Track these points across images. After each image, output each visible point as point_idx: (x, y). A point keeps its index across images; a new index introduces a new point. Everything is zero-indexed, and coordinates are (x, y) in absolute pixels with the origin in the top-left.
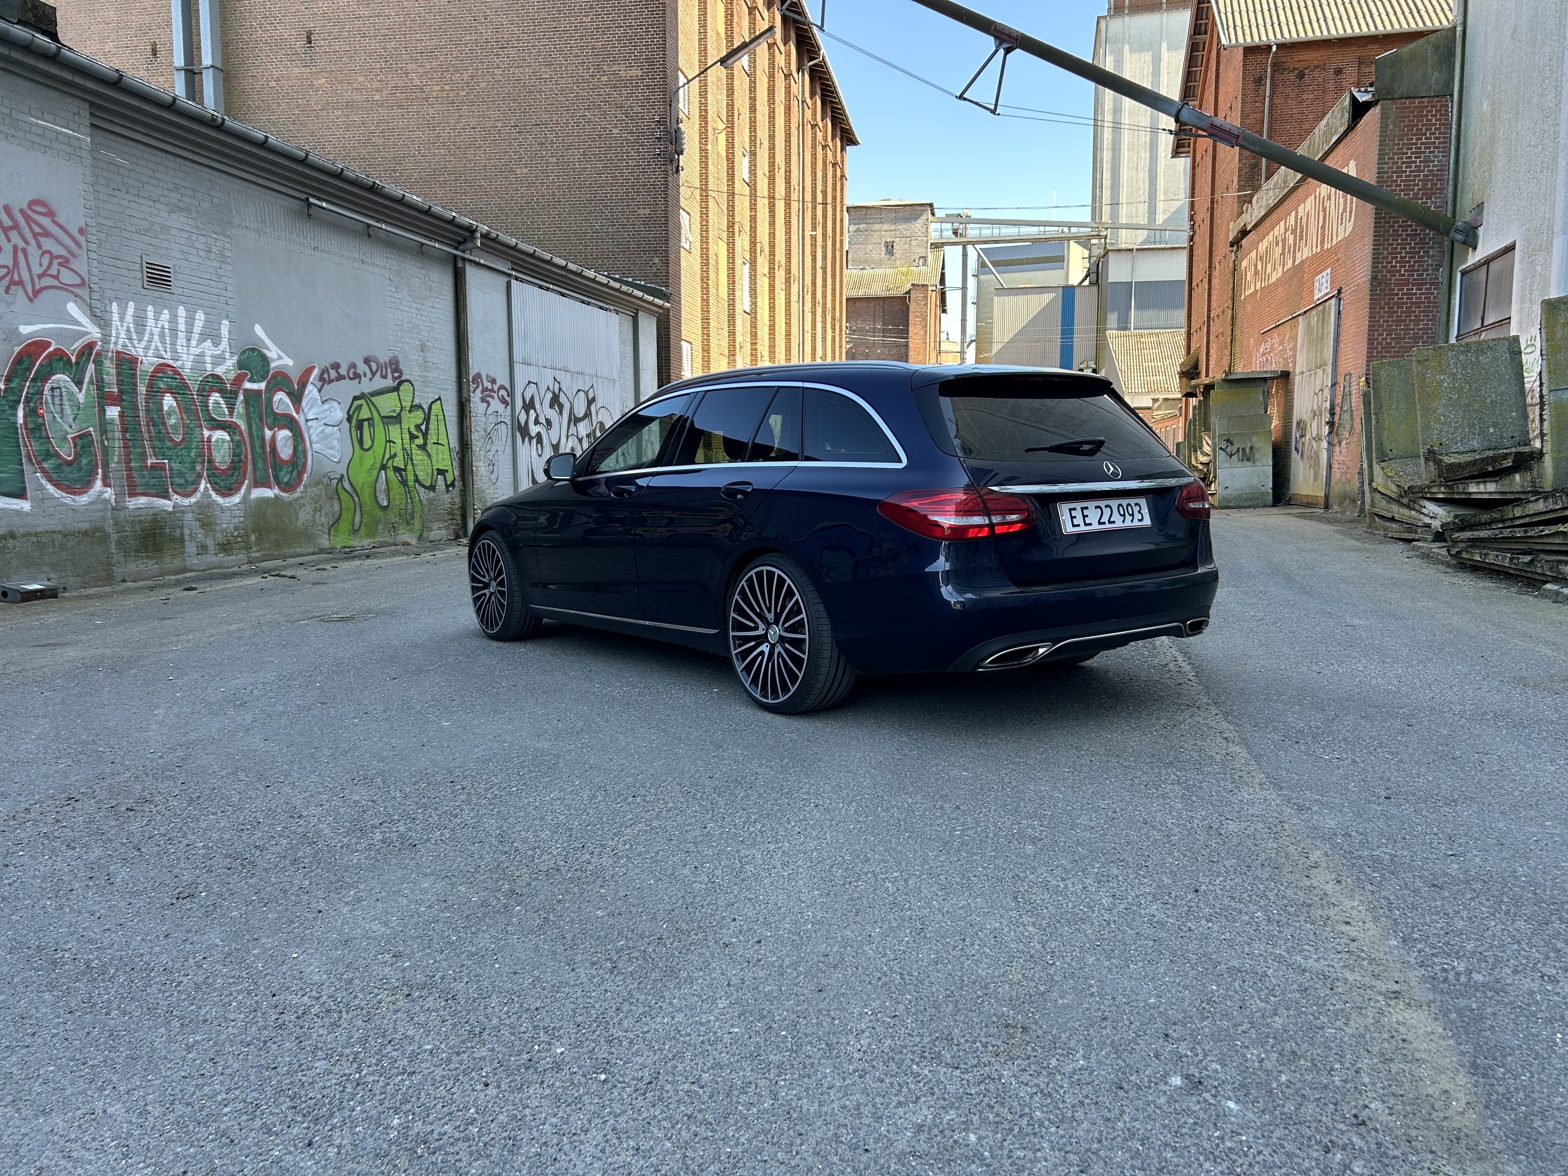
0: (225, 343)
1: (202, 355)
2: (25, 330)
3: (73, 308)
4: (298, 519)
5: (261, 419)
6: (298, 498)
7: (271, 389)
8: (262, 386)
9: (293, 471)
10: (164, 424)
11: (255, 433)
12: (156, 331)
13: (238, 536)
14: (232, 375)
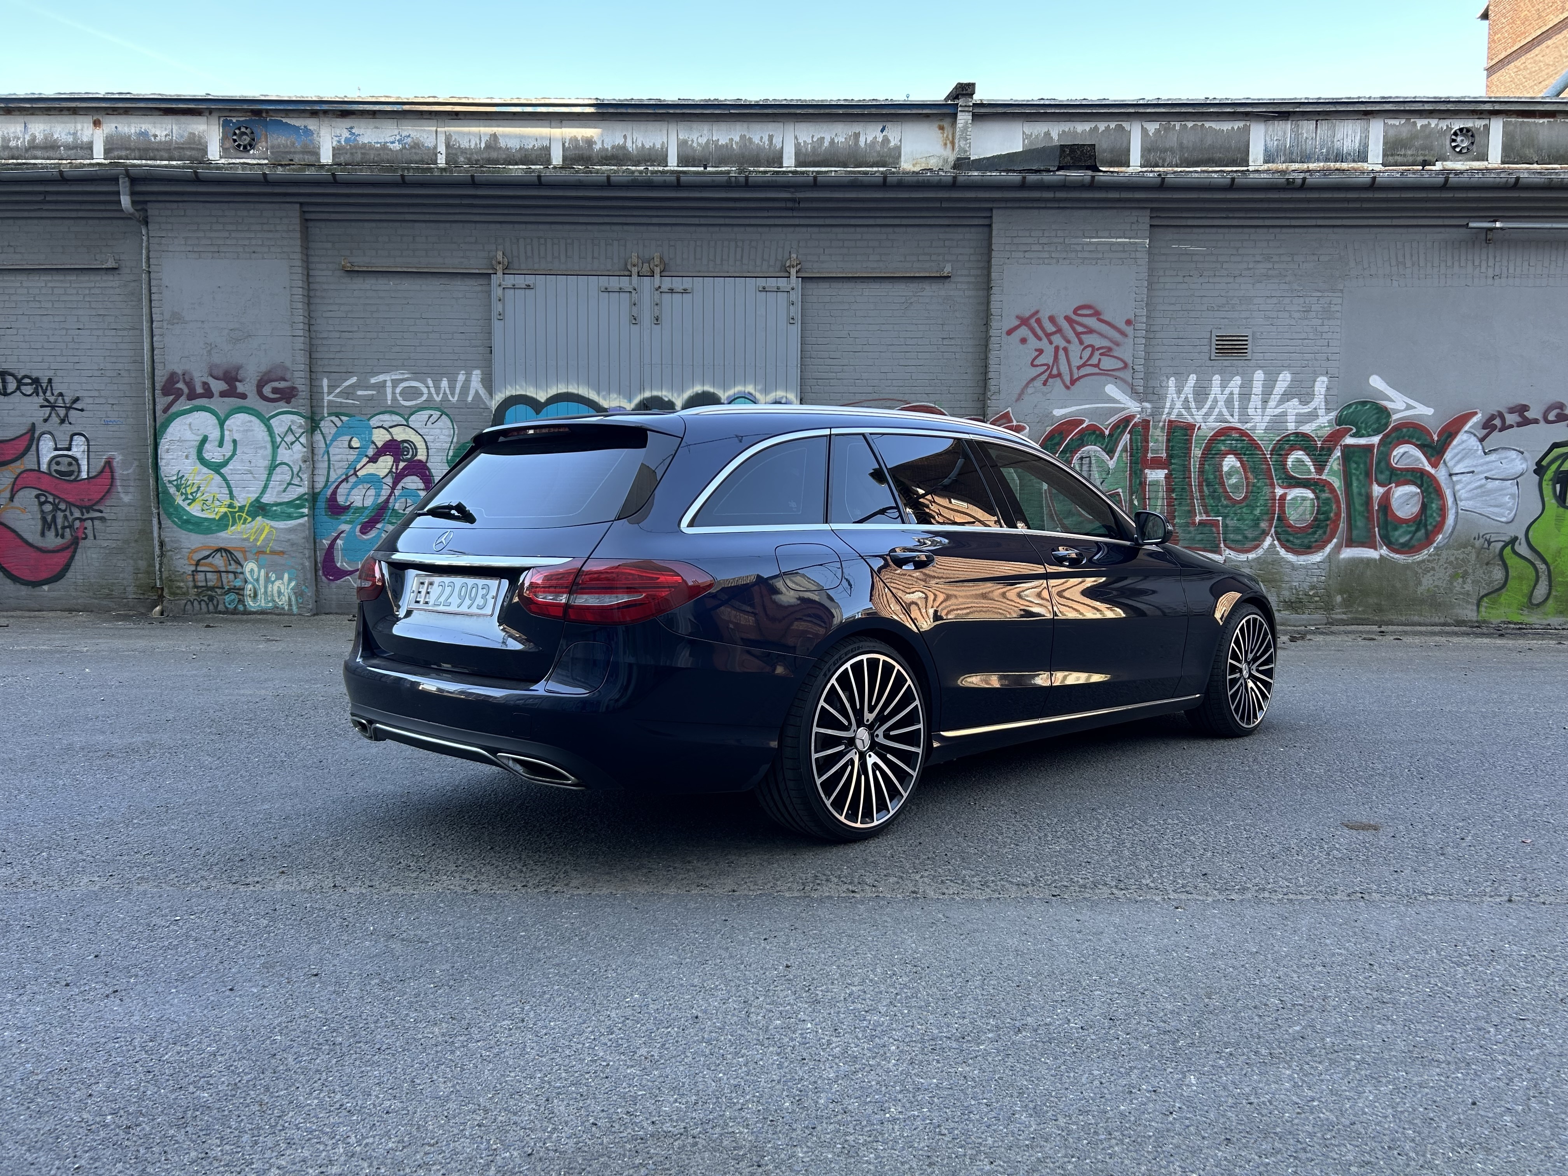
0: (1319, 401)
1: (1284, 414)
2: (1058, 412)
3: (1111, 390)
4: (1420, 583)
5: (1368, 474)
6: (1423, 561)
7: (1389, 443)
8: (1376, 440)
9: (1417, 530)
10: (1222, 484)
11: (1355, 489)
12: (1222, 399)
13: (1315, 595)
14: (1327, 431)
